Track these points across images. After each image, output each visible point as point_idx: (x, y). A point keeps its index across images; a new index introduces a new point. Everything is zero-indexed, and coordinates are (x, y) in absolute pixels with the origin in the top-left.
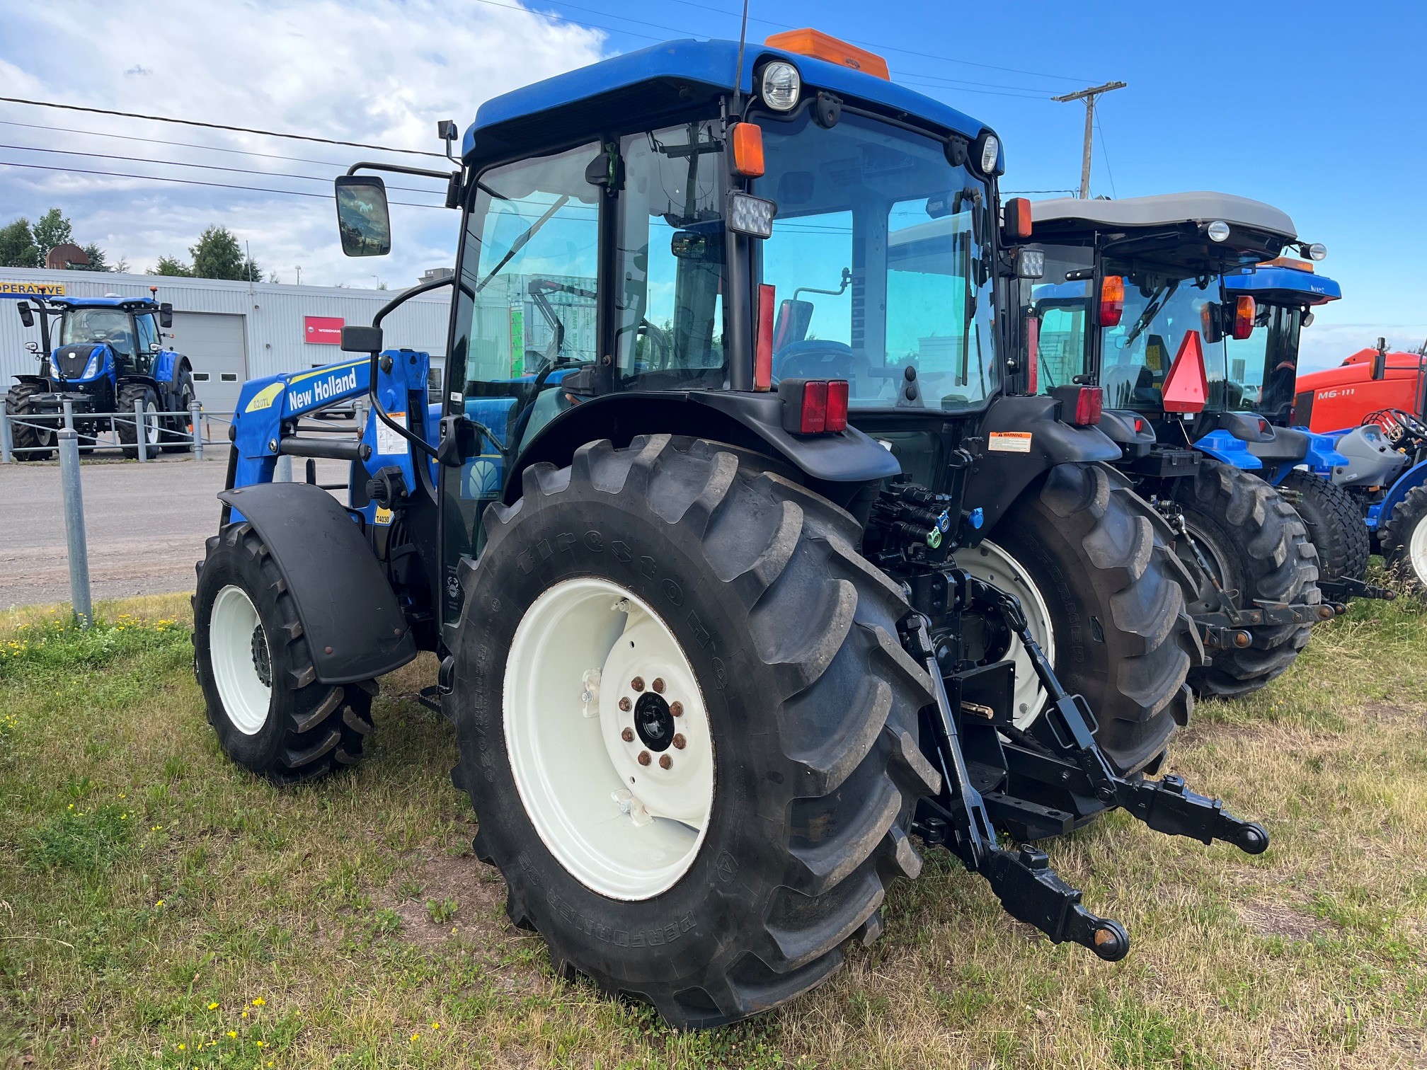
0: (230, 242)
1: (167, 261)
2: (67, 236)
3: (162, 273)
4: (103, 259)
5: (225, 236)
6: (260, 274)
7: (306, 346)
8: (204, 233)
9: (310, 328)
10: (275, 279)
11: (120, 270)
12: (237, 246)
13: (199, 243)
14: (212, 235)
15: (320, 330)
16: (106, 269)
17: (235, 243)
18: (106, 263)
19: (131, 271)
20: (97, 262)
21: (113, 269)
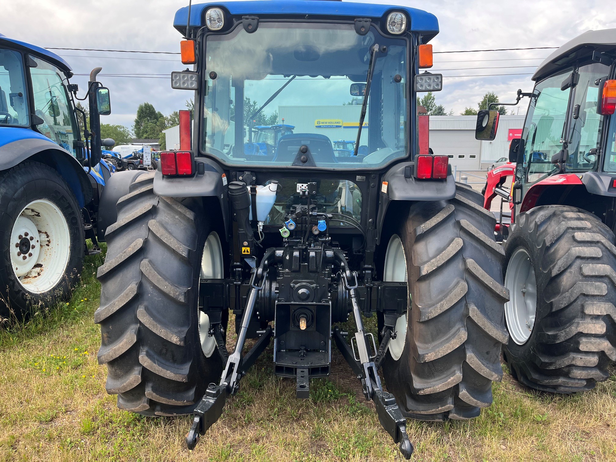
0: (495, 98)
1: (468, 109)
2: (433, 102)
3: (466, 114)
4: (444, 110)
5: (493, 96)
6: (506, 111)
7: (508, 142)
8: (485, 96)
9: (511, 134)
10: (513, 113)
11: (451, 114)
12: (498, 100)
13: (482, 100)
14: (488, 96)
15: (515, 135)
16: (445, 114)
17: (497, 99)
18: (445, 112)
19: (454, 115)
20: (442, 112)
21: (447, 114)
